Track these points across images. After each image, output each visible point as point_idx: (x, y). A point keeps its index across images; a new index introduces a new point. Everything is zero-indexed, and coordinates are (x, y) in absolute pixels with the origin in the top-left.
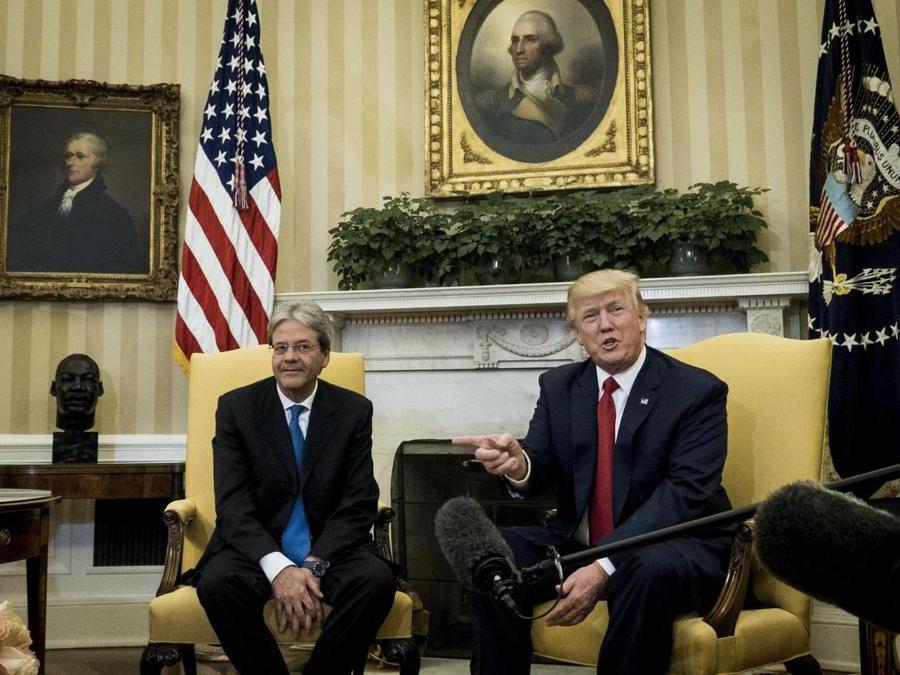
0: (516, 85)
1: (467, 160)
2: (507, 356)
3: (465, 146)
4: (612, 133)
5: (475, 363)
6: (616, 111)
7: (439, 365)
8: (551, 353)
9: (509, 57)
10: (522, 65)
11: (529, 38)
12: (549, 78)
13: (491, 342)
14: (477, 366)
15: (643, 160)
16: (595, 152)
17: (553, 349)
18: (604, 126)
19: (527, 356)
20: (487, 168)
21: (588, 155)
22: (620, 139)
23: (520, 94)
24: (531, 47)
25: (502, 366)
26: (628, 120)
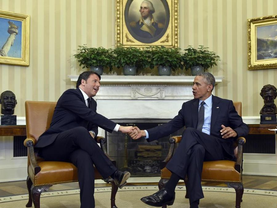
0: (141, 21)
1: (127, 41)
2: (140, 96)
3: (127, 37)
4: (168, 37)
5: (131, 98)
6: (169, 31)
7: (121, 98)
8: (153, 96)
9: (140, 13)
10: (143, 15)
11: (145, 8)
12: (151, 20)
13: (136, 92)
14: (132, 99)
15: (176, 45)
16: (163, 42)
17: (153, 94)
18: (166, 35)
19: (146, 96)
20: (133, 44)
21: (161, 42)
22: (170, 39)
23: (143, 24)
24: (146, 10)
25: (139, 99)
26: (172, 34)
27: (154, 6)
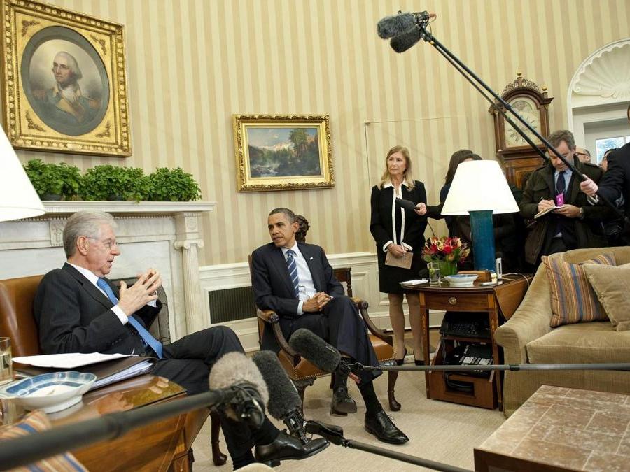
0: (57, 90)
1: (30, 127)
3: (29, 119)
4: (108, 127)
5: (51, 244)
6: (109, 117)
9: (53, 74)
10: (60, 81)
11: (63, 66)
12: (75, 91)
15: (125, 143)
16: (100, 135)
18: (104, 123)
20: (43, 134)
21: (97, 136)
22: (112, 130)
23: (59, 97)
24: (65, 72)
26: (115, 122)
27: (80, 67)
